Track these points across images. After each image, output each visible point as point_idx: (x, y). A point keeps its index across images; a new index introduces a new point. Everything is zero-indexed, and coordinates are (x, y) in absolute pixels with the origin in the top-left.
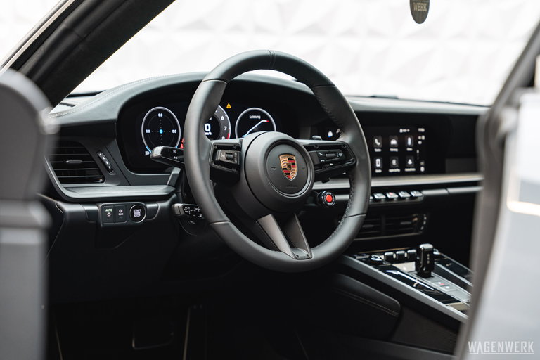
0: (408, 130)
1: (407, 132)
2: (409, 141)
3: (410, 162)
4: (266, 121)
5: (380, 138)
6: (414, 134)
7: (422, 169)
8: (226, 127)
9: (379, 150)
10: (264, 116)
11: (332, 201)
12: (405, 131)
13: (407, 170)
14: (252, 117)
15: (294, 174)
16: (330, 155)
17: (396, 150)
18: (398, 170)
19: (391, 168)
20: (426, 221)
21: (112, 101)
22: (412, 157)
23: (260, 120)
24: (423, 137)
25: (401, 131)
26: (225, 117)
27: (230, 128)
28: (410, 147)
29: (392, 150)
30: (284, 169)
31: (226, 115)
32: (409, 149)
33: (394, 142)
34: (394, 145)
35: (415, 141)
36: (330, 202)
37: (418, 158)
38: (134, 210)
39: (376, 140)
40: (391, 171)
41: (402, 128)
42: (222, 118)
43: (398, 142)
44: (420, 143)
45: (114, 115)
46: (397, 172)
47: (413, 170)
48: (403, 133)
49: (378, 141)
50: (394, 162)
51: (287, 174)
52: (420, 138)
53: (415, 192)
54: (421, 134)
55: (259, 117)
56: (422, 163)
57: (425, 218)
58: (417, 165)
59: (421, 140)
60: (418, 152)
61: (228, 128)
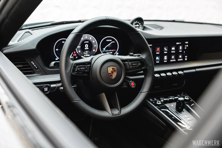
0: (180, 43)
1: (180, 44)
2: (181, 48)
3: (180, 57)
4: (114, 42)
5: (167, 47)
6: (183, 45)
7: (186, 59)
8: (95, 45)
9: (166, 52)
10: (113, 40)
11: (134, 86)
12: (179, 43)
13: (179, 60)
14: (107, 40)
15: (114, 75)
16: (135, 64)
17: (174, 52)
18: (175, 60)
19: (171, 60)
20: (185, 82)
21: (34, 40)
22: (182, 54)
23: (111, 42)
24: (187, 46)
25: (177, 43)
26: (95, 41)
27: (97, 46)
28: (181, 50)
29: (172, 52)
30: (109, 73)
31: (96, 40)
32: (180, 51)
33: (173, 48)
34: (173, 50)
35: (183, 47)
36: (133, 86)
37: (184, 55)
38: (44, 88)
39: (165, 48)
40: (171, 61)
41: (178, 42)
42: (94, 42)
43: (176, 48)
44: (185, 48)
45: (34, 47)
46: (174, 61)
47: (182, 60)
48: (178, 44)
49: (166, 49)
50: (173, 57)
51: (111, 76)
52: (185, 46)
53: (180, 72)
54: (186, 44)
55: (111, 40)
56: (186, 57)
57: (185, 81)
58: (183, 58)
59: (186, 47)
60: (184, 52)
61: (96, 46)
